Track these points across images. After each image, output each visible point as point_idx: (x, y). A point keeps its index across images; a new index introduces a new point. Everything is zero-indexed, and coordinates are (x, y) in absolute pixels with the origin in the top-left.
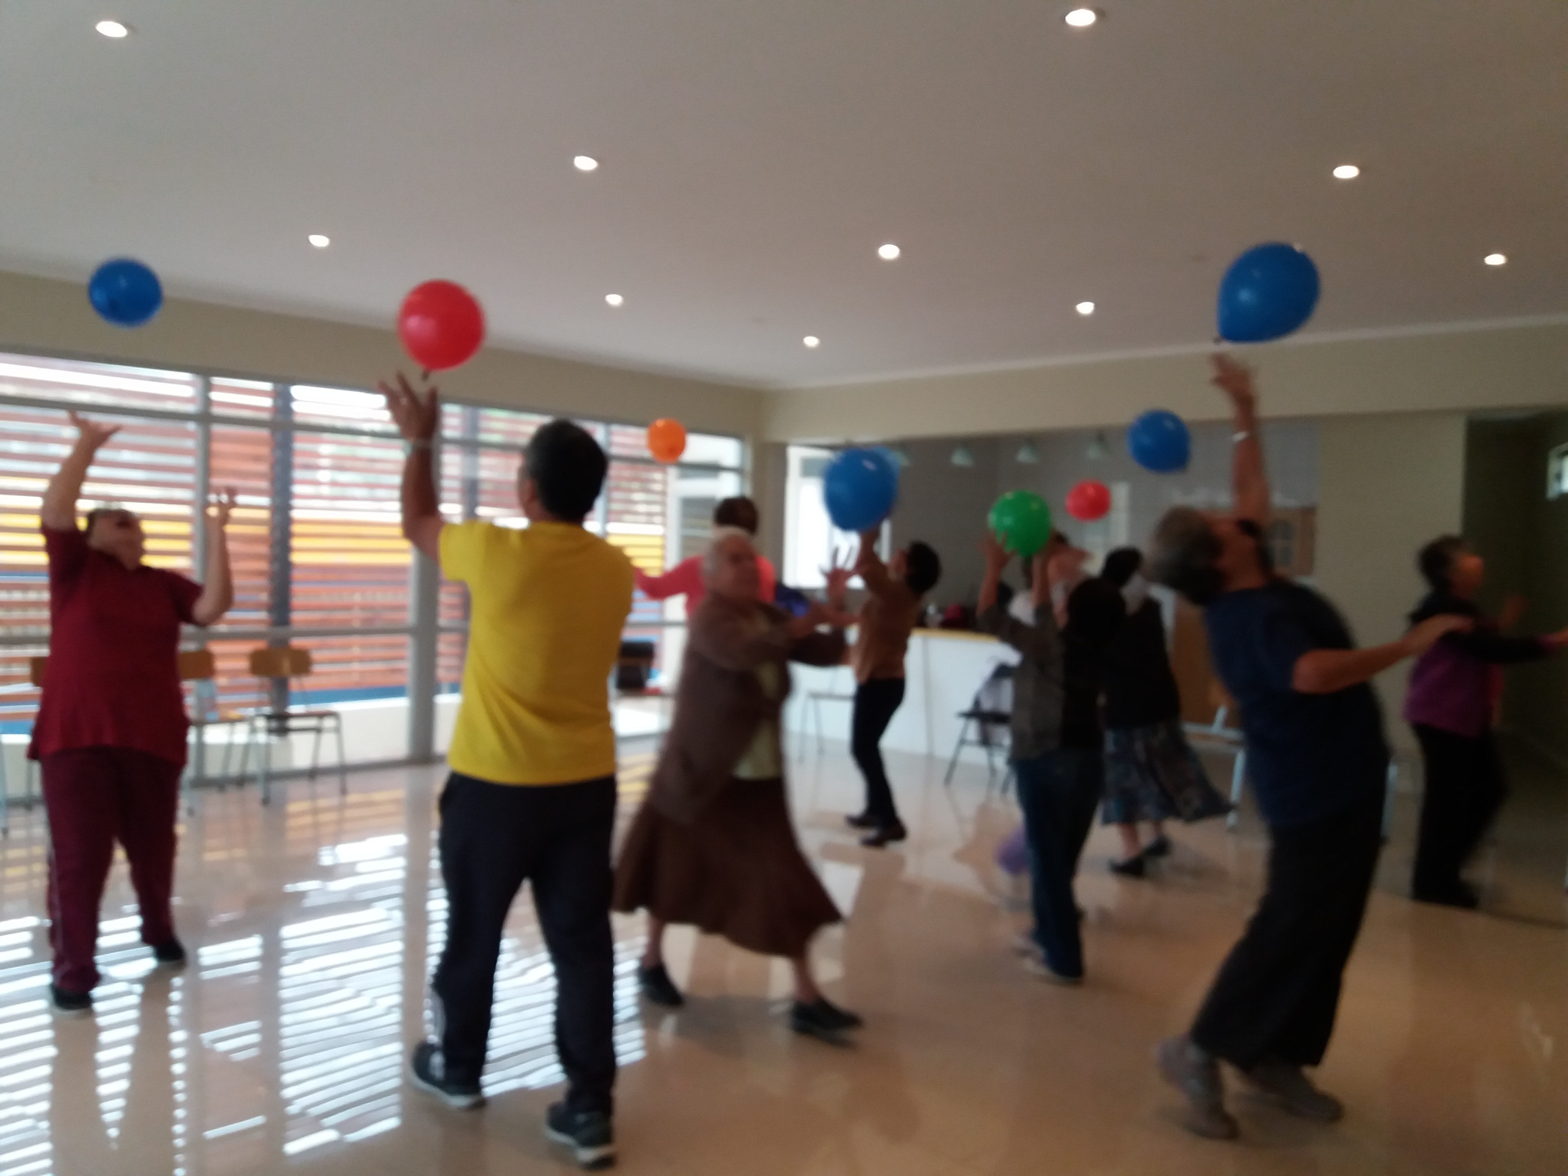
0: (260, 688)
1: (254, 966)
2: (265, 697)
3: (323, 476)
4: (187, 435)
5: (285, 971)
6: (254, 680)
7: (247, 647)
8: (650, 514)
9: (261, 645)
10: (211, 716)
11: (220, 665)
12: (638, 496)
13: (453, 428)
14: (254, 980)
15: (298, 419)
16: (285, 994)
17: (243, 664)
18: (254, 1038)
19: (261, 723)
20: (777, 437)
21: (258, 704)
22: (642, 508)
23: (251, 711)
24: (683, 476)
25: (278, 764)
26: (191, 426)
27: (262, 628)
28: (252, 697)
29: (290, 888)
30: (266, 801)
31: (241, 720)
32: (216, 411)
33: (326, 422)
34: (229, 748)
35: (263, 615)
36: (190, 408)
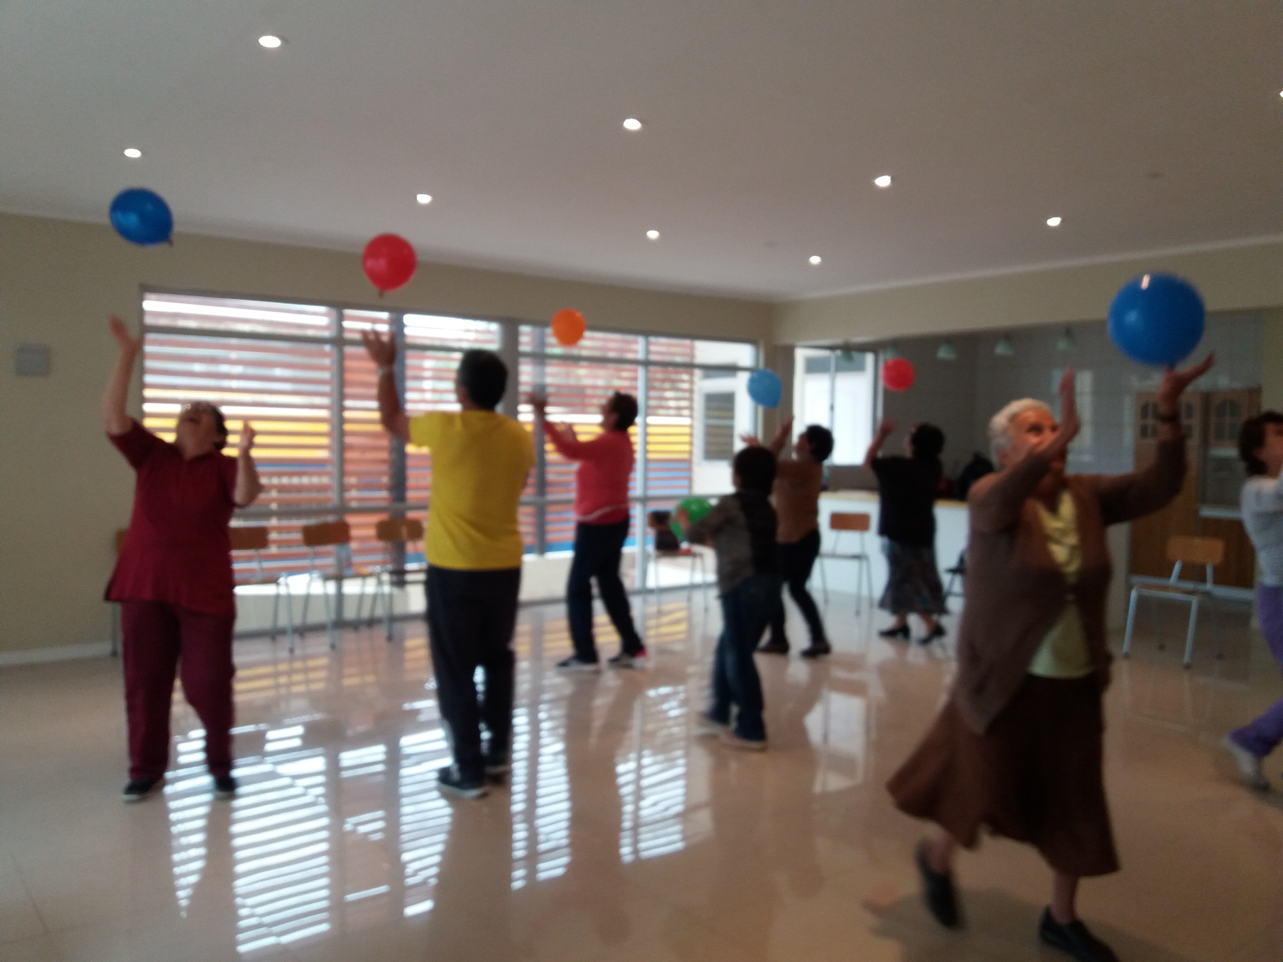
0: (385, 550)
1: (380, 768)
2: (388, 557)
3: (427, 385)
4: (325, 355)
5: (404, 772)
6: (380, 544)
7: (375, 519)
8: (679, 408)
9: (383, 517)
10: (348, 572)
11: (354, 533)
12: (669, 394)
13: (526, 344)
14: (381, 778)
15: (409, 341)
16: (404, 790)
17: (372, 532)
18: (380, 825)
19: (386, 577)
20: (784, 340)
21: (383, 563)
22: (672, 403)
23: (378, 568)
24: (706, 377)
25: (398, 610)
26: (327, 348)
27: (384, 504)
28: (379, 557)
29: (407, 706)
30: (390, 638)
31: (370, 575)
32: (348, 335)
33: (427, 342)
34: (362, 597)
35: (384, 494)
36: (326, 334)
